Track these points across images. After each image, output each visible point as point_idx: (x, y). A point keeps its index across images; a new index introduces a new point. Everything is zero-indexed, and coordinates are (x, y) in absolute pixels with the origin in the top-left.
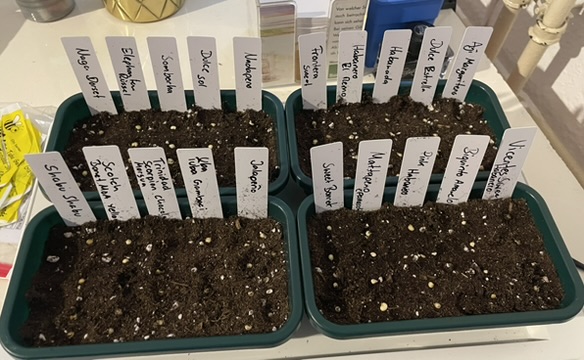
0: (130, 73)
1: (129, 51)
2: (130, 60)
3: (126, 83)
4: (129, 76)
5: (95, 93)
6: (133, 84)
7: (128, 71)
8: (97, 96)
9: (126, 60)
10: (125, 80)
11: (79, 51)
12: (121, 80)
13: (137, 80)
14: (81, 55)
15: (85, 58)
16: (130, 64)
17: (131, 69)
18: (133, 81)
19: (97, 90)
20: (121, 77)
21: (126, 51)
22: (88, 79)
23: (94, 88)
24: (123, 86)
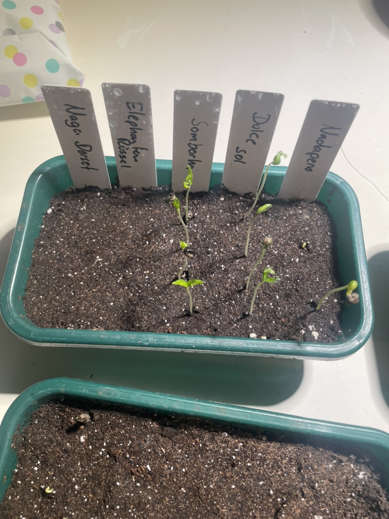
0: (134, 137)
1: (138, 107)
2: (137, 119)
3: (126, 151)
4: (132, 143)
5: (84, 163)
6: (136, 153)
7: (131, 135)
8: (87, 168)
9: (132, 119)
10: (126, 147)
11: (70, 108)
12: (119, 148)
13: (142, 149)
14: (72, 114)
15: (77, 118)
16: (136, 125)
17: (136, 132)
18: (136, 148)
19: (88, 160)
20: (121, 143)
21: (134, 107)
22: (78, 146)
23: (84, 157)
24: (122, 155)
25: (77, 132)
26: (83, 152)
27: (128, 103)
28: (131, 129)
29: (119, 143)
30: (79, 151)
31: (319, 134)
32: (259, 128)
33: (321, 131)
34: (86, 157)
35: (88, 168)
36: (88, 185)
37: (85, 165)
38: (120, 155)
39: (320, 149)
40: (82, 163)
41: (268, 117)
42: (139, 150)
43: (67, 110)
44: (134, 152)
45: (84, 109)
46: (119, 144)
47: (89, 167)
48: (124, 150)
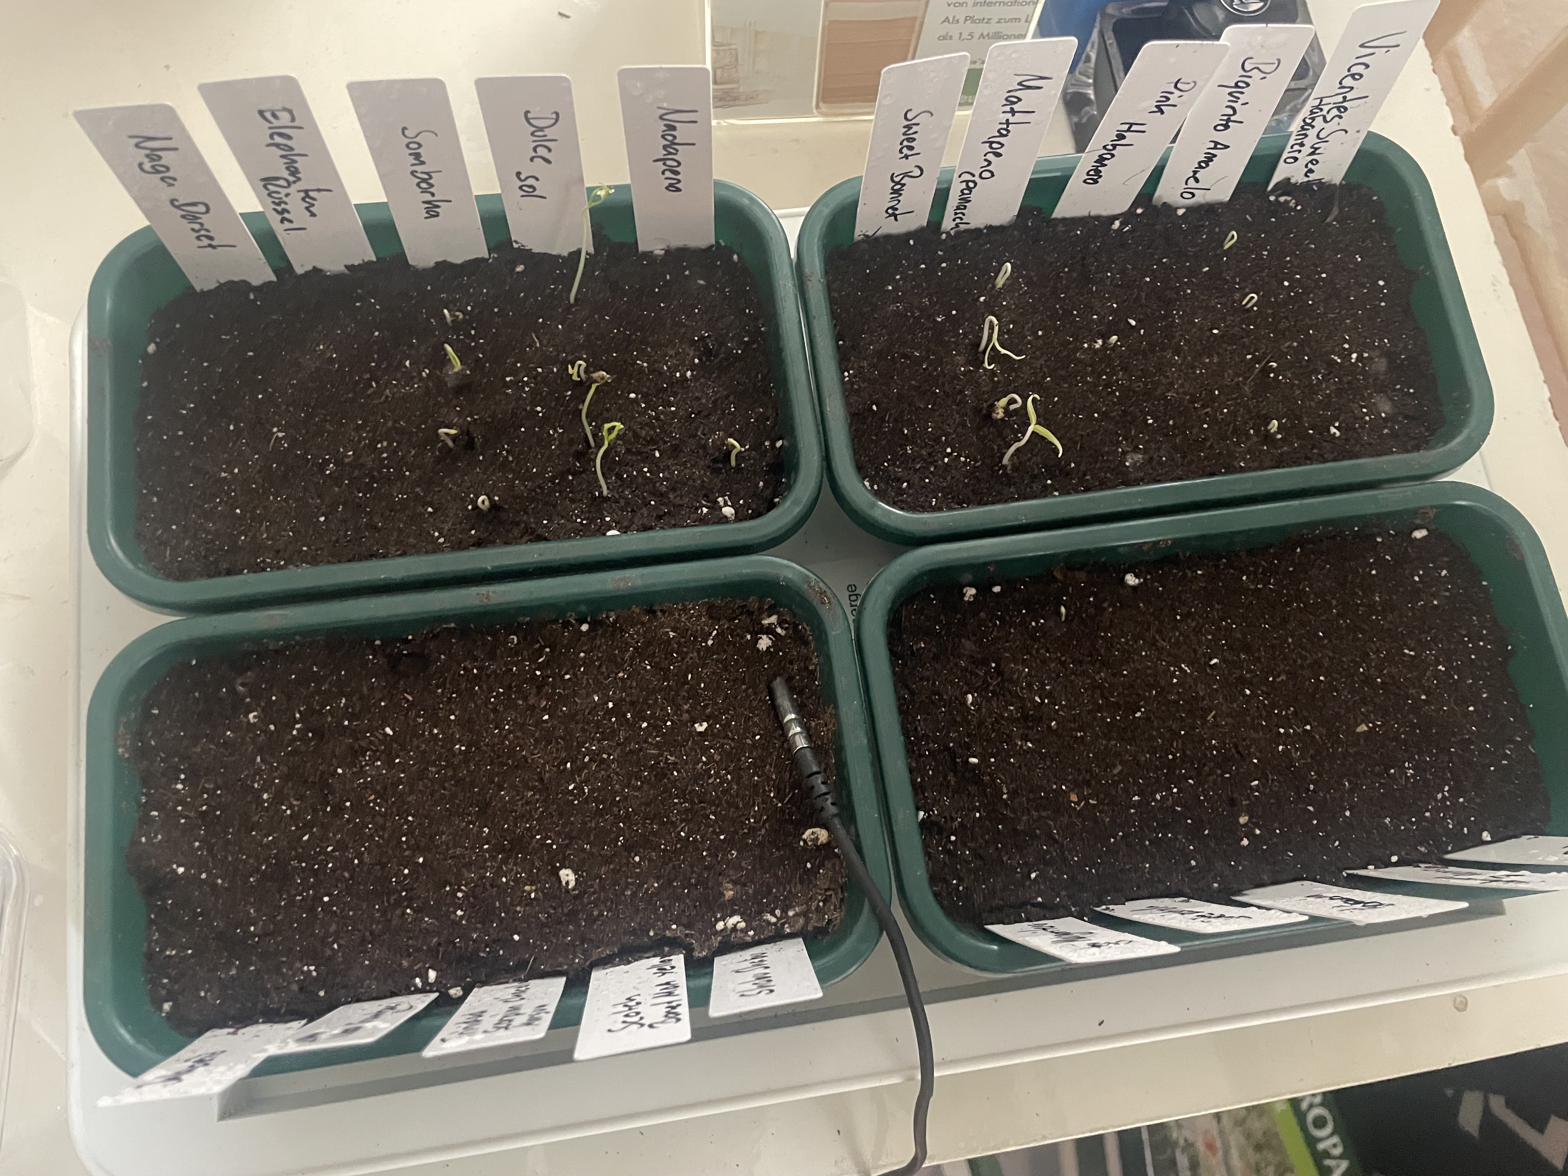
0: (294, 172)
1: (285, 118)
2: (289, 137)
3: (285, 199)
4: (294, 182)
5: (202, 238)
6: (307, 200)
7: (287, 168)
8: (210, 246)
9: (278, 140)
10: (284, 191)
11: (141, 141)
12: (269, 195)
13: (319, 190)
14: (148, 152)
15: (160, 158)
16: (291, 149)
17: (295, 162)
18: (306, 192)
19: (207, 230)
20: (269, 187)
21: (274, 116)
22: (178, 207)
23: (197, 227)
24: (279, 208)
25: (169, 181)
26: (193, 218)
27: (261, 113)
28: (283, 157)
29: (265, 187)
30: (183, 217)
31: (661, 126)
32: (545, 136)
33: (661, 118)
34: (201, 224)
35: (214, 247)
36: (222, 281)
37: (206, 242)
38: (275, 210)
39: (677, 150)
40: (198, 238)
41: (554, 116)
42: (311, 194)
43: (137, 146)
44: (303, 199)
45: (170, 139)
46: (267, 189)
47: (213, 243)
48: (280, 198)
